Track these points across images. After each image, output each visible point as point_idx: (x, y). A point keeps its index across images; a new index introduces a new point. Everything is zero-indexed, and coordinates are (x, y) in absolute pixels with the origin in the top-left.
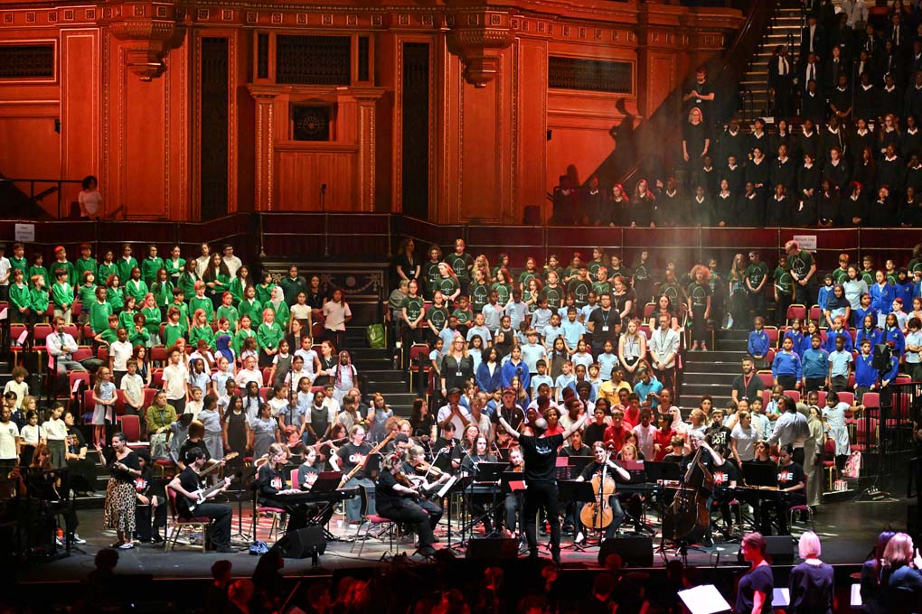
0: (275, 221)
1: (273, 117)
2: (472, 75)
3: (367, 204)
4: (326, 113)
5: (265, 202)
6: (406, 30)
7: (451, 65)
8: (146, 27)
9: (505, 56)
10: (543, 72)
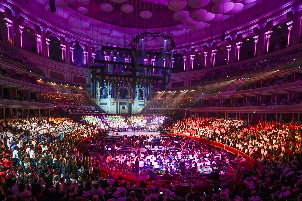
0: (121, 114)
1: (121, 107)
2: (134, 105)
3: (127, 113)
4: (124, 107)
5: (121, 113)
6: (129, 102)
7: (132, 104)
8: (113, 102)
9: (136, 104)
10: (138, 105)
